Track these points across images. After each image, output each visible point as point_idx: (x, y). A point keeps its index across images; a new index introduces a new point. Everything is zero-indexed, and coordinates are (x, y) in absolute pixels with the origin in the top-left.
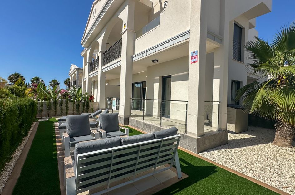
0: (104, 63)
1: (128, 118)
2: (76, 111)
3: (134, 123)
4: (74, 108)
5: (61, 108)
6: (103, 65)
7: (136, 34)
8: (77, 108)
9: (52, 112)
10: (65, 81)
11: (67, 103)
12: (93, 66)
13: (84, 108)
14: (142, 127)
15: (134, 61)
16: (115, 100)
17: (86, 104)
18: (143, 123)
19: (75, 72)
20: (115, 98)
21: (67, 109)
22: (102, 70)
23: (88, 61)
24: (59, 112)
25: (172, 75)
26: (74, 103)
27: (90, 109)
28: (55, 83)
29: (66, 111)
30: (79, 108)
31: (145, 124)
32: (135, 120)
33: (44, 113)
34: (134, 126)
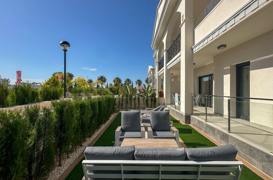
0: (168, 60)
1: (190, 116)
2: (146, 105)
3: (196, 122)
4: (144, 102)
5: (135, 102)
6: (167, 62)
7: (196, 22)
8: (146, 103)
9: (129, 106)
10: (146, 80)
11: (139, 99)
12: (161, 65)
13: (152, 103)
14: (205, 129)
15: (194, 53)
16: (177, 96)
17: (153, 100)
18: (206, 124)
19: (151, 72)
20: (177, 94)
21: (139, 104)
22: (166, 67)
23: (157, 61)
24: (133, 106)
25: (251, 61)
26: (144, 99)
27: (157, 104)
28: (139, 82)
29: (138, 105)
30: (148, 103)
31: (208, 126)
32: (197, 119)
33: (124, 106)
34: (196, 126)
